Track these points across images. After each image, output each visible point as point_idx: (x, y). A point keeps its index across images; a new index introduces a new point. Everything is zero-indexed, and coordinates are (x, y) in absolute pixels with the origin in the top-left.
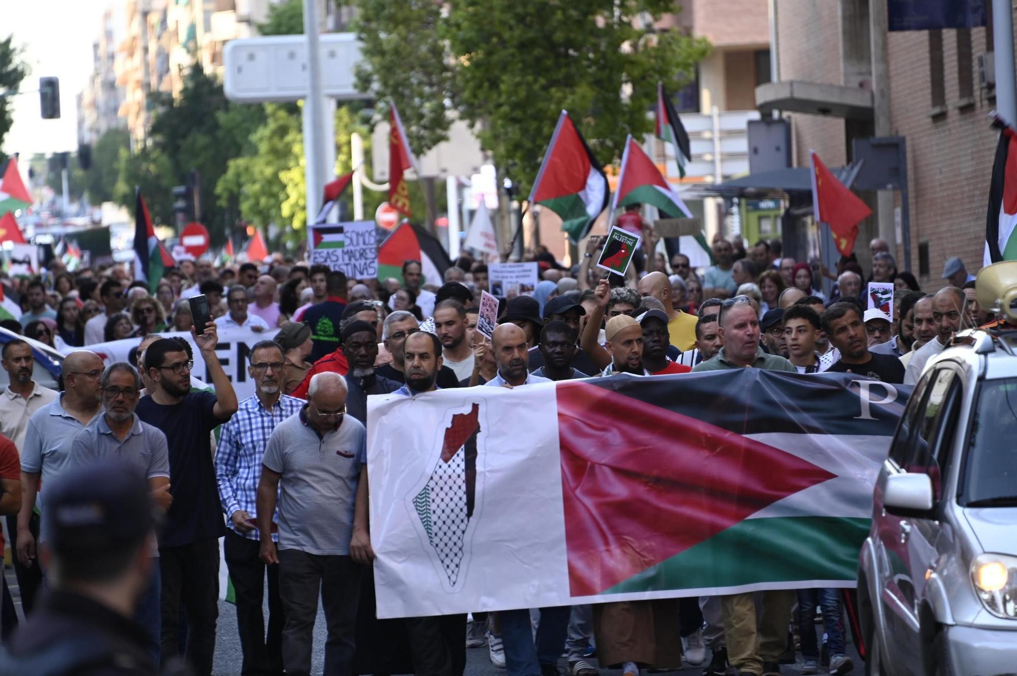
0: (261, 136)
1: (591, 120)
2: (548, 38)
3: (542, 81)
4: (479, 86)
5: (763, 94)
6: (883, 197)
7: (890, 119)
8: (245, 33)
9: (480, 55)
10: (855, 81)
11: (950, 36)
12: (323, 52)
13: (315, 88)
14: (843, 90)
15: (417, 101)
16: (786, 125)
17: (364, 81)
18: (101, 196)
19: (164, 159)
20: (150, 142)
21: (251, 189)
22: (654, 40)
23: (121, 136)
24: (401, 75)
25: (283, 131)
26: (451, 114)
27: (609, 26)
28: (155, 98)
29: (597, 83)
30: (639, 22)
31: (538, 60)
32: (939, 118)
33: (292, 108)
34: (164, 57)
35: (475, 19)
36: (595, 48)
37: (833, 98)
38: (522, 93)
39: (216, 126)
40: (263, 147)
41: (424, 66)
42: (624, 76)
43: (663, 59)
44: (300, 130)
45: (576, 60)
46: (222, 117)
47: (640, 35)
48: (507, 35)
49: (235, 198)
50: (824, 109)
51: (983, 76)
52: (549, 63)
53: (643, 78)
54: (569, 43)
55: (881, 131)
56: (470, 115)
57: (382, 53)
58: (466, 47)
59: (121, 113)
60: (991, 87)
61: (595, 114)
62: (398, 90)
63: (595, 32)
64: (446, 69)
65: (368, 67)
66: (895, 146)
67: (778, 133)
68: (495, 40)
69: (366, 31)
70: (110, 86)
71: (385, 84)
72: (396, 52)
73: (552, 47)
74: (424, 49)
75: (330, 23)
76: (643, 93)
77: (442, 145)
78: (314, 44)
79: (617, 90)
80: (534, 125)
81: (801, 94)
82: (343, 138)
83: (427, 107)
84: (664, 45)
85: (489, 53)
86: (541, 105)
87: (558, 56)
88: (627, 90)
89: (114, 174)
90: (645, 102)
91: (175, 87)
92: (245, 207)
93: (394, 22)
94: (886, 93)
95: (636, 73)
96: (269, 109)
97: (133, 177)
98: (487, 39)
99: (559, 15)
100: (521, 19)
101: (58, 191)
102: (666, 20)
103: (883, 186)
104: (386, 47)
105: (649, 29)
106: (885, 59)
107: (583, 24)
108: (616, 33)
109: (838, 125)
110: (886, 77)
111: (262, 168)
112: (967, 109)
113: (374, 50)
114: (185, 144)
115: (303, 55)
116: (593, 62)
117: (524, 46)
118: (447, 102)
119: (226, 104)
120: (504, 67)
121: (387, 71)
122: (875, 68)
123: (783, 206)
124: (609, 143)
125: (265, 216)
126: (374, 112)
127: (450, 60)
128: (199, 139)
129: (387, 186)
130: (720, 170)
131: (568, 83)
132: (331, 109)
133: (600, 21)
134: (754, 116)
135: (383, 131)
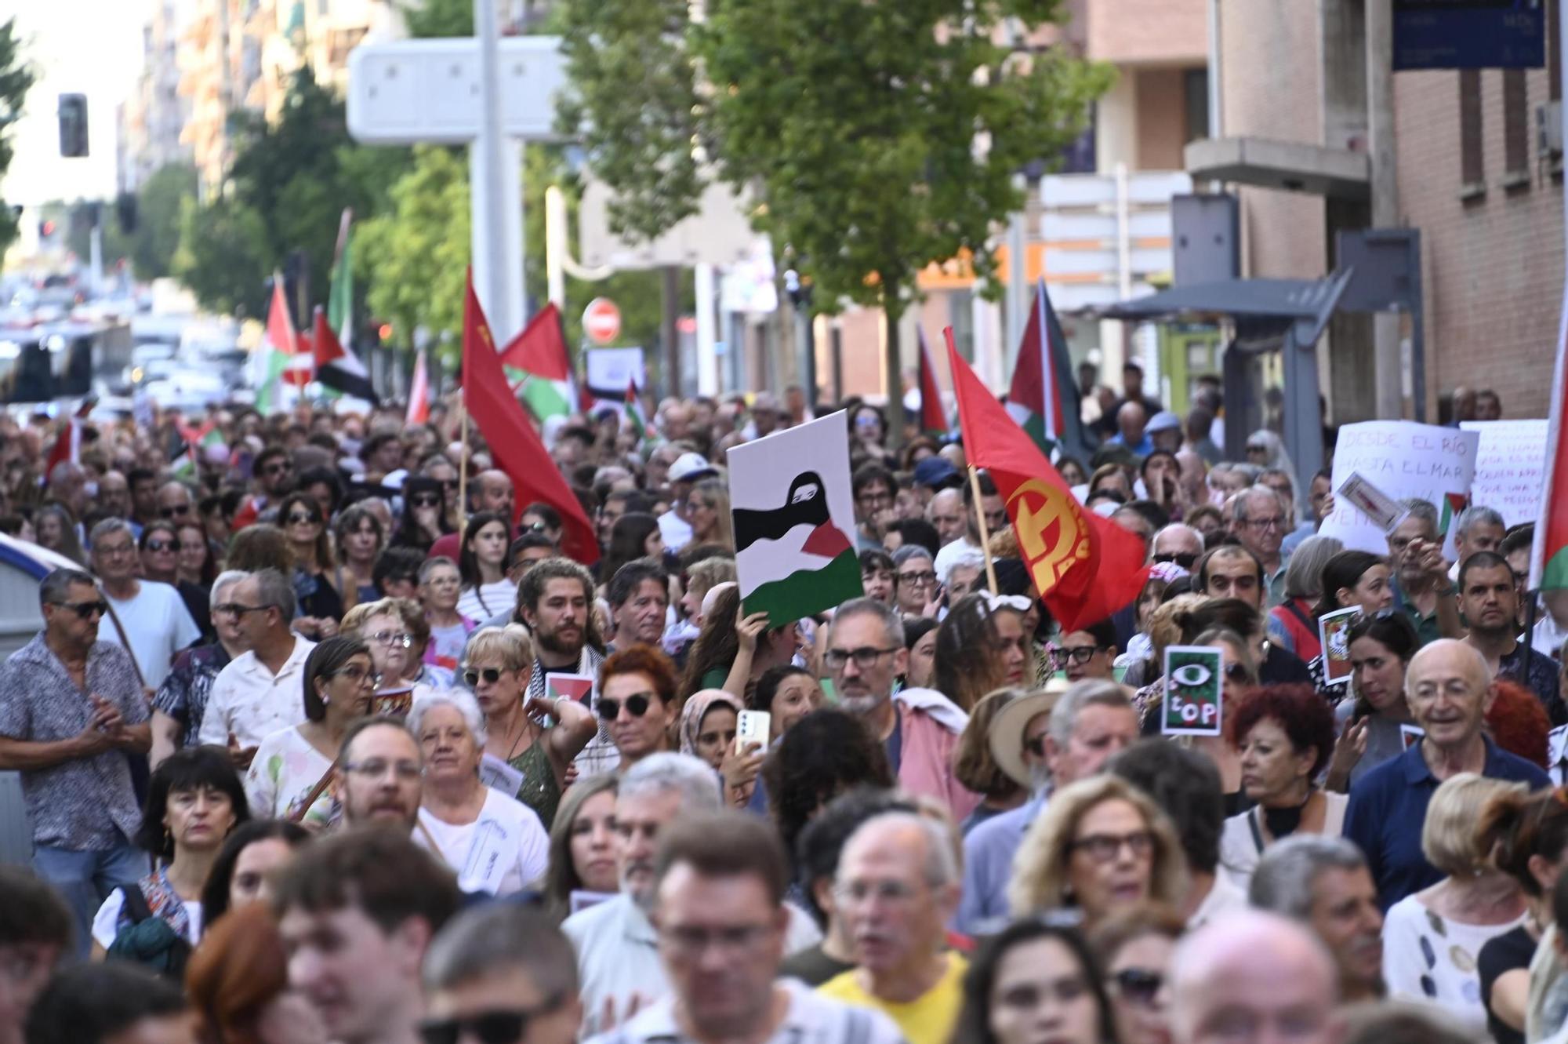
0: (406, 188)
1: (921, 189)
2: (858, 58)
3: (849, 127)
4: (750, 133)
5: (1199, 155)
6: (1384, 324)
7: (1397, 200)
9: (752, 85)
10: (1341, 141)
11: (1492, 80)
12: (505, 67)
13: (492, 123)
14: (1323, 152)
15: (651, 150)
16: (1233, 205)
17: (568, 117)
18: (152, 268)
19: (252, 218)
20: (230, 188)
21: (387, 271)
22: (1026, 63)
23: (183, 175)
25: (440, 180)
26: (706, 172)
27: (955, 42)
28: (238, 120)
29: (934, 132)
30: (1004, 32)
31: (843, 94)
32: (1474, 201)
33: (458, 150)
34: (255, 50)
35: (744, 27)
36: (934, 76)
37: (1307, 165)
38: (816, 146)
39: (334, 168)
40: (408, 206)
41: (664, 97)
42: (978, 122)
43: (1039, 96)
44: (467, 178)
45: (903, 95)
46: (344, 155)
47: (1004, 54)
48: (794, 51)
49: (363, 281)
50: (1293, 182)
51: (1543, 139)
52: (860, 98)
53: (1008, 124)
54: (892, 69)
55: (1382, 219)
56: (735, 174)
57: (599, 75)
58: (731, 73)
59: (184, 137)
60: (1555, 155)
61: (932, 179)
63: (934, 51)
64: (698, 100)
65: (576, 96)
66: (1404, 243)
67: (1219, 215)
68: (775, 61)
69: (573, 37)
70: (169, 94)
71: (602, 123)
72: (621, 73)
73: (866, 74)
74: (663, 70)
76: (1009, 151)
77: (690, 222)
78: (490, 54)
79: (966, 144)
80: (833, 197)
81: (1256, 157)
82: (534, 193)
83: (667, 162)
84: (1043, 72)
85: (767, 82)
86: (846, 165)
87: (874, 87)
88: (982, 144)
89: (173, 236)
90: (1011, 162)
91: (271, 102)
92: (379, 298)
93: (617, 26)
94: (1390, 158)
95: (998, 116)
96: (419, 151)
97: (202, 243)
98: (763, 58)
99: (877, 24)
100: (817, 29)
101: (85, 256)
102: (1045, 34)
103: (1383, 306)
104: (606, 64)
105: (1019, 46)
106: (1390, 104)
107: (917, 34)
108: (966, 54)
109: (1314, 208)
110: (1391, 133)
111: (405, 238)
112: (1518, 190)
113: (586, 69)
114: (287, 193)
115: (474, 70)
116: (932, 98)
117: (821, 71)
118: (699, 153)
119: (352, 143)
120: (790, 104)
121: (605, 102)
122: (1374, 119)
123: (1226, 335)
124: (953, 226)
125: (408, 314)
126: (583, 165)
127: (704, 88)
128: (308, 187)
129: (602, 272)
130: (1127, 263)
131: (889, 130)
132: (513, 155)
133: (942, 33)
134: (1182, 183)
135: (598, 196)
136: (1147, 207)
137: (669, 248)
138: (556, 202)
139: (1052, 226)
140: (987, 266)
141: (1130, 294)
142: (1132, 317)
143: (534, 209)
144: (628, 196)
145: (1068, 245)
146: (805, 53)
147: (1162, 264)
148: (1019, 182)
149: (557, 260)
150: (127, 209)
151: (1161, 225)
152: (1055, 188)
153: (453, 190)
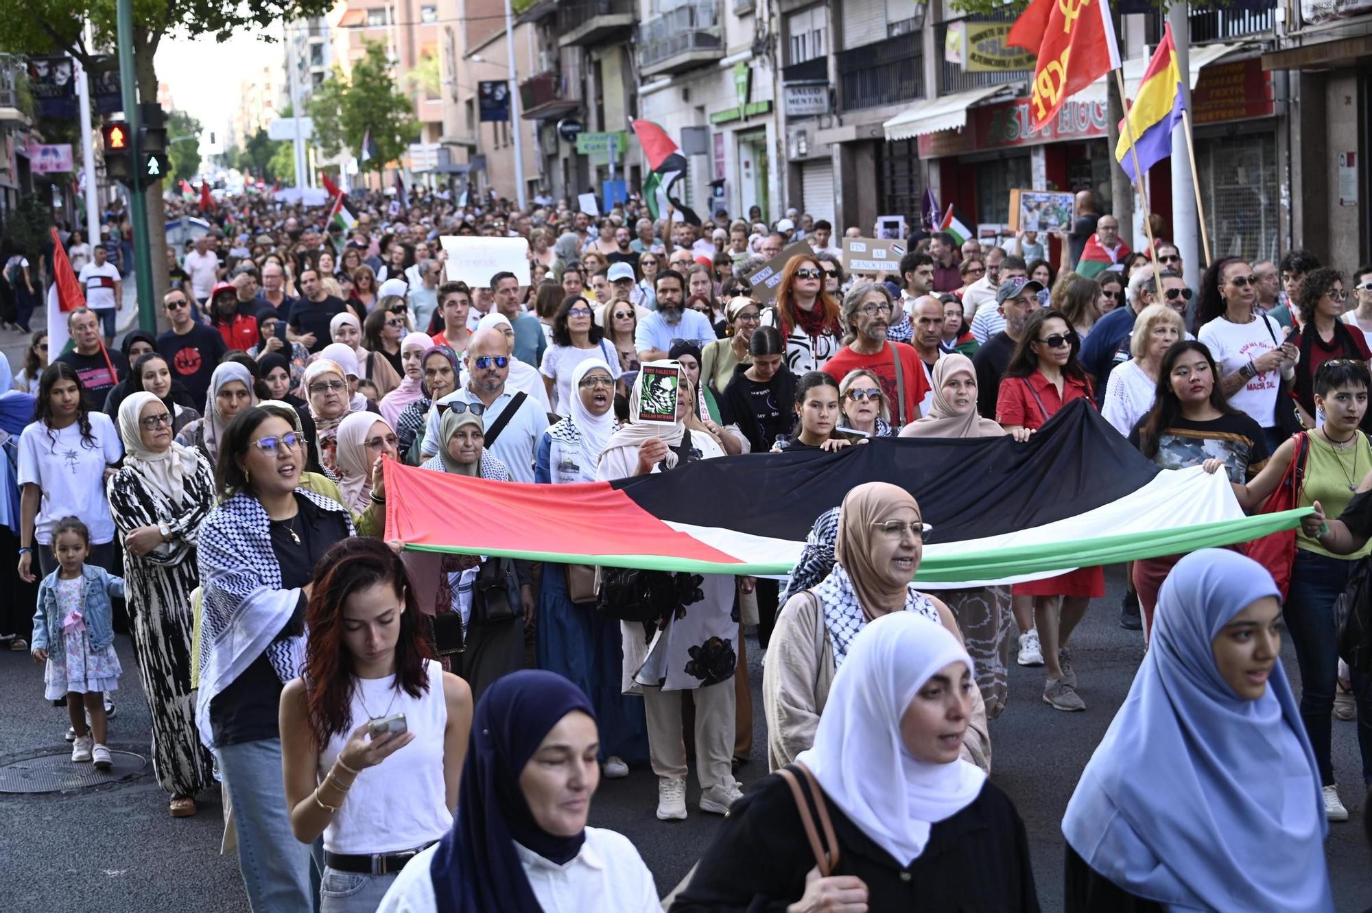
0: (281, 149)
1: (386, 147)
2: (372, 121)
4: (350, 137)
5: (442, 140)
6: (480, 174)
7: (482, 148)
8: (276, 117)
9: (350, 126)
10: (470, 136)
11: (499, 124)
12: (300, 124)
13: (298, 136)
14: (467, 139)
15: (330, 141)
16: (448, 150)
17: (314, 134)
18: (230, 166)
19: (250, 156)
20: (246, 150)
21: (279, 166)
22: (406, 122)
23: (235, 148)
24: (325, 132)
25: (288, 148)
26: (342, 145)
27: (392, 117)
28: (247, 136)
29: (388, 136)
30: (402, 115)
32: (497, 148)
33: (291, 141)
34: (250, 123)
35: (349, 116)
36: (388, 125)
37: (464, 141)
39: (266, 146)
40: (282, 154)
41: (333, 130)
42: (397, 134)
43: (409, 128)
44: (293, 147)
45: (382, 128)
46: (269, 144)
47: (402, 120)
48: (359, 121)
49: (273, 169)
50: (461, 145)
51: (510, 136)
53: (403, 134)
54: (380, 123)
55: (479, 152)
56: (348, 145)
57: (320, 125)
58: (346, 124)
59: (236, 140)
60: (512, 139)
61: (388, 145)
62: (324, 137)
63: (387, 120)
64: (339, 131)
65: (315, 130)
66: (483, 157)
67: (446, 152)
68: (355, 122)
69: (314, 117)
70: (233, 132)
71: (321, 135)
72: (324, 125)
73: (374, 124)
74: (333, 124)
75: (303, 115)
76: (404, 139)
77: (339, 155)
78: (297, 121)
79: (394, 138)
81: (453, 140)
82: (307, 151)
83: (334, 143)
84: (410, 123)
85: (354, 126)
88: (398, 139)
89: (234, 160)
90: (404, 142)
91: (254, 133)
92: (277, 172)
93: (323, 115)
94: (480, 140)
95: (401, 132)
96: (284, 142)
97: (240, 161)
98: (353, 122)
100: (363, 115)
102: (410, 116)
103: (479, 170)
104: (321, 123)
105: (405, 119)
106: (479, 128)
107: (384, 116)
108: (394, 120)
109: (465, 151)
110: (480, 135)
111: (281, 160)
113: (317, 124)
114: (257, 151)
115: (294, 125)
116: (388, 129)
118: (341, 141)
119: (270, 141)
121: (321, 131)
122: (476, 132)
123: (448, 176)
124: (393, 155)
125: (283, 175)
126: (317, 144)
127: (341, 128)
128: (261, 150)
129: (322, 166)
130: (429, 162)
132: (303, 144)
134: (438, 145)
135: (321, 150)
136: (431, 151)
137: (334, 161)
138: (312, 151)
139: (413, 155)
140: (400, 163)
141: (429, 168)
142: (429, 173)
143: (307, 154)
144: (327, 150)
145: (417, 158)
146: (361, 120)
147: (435, 162)
148: (405, 146)
149: (313, 165)
150: (225, 155)
151: (435, 154)
152: (413, 147)
153: (291, 151)
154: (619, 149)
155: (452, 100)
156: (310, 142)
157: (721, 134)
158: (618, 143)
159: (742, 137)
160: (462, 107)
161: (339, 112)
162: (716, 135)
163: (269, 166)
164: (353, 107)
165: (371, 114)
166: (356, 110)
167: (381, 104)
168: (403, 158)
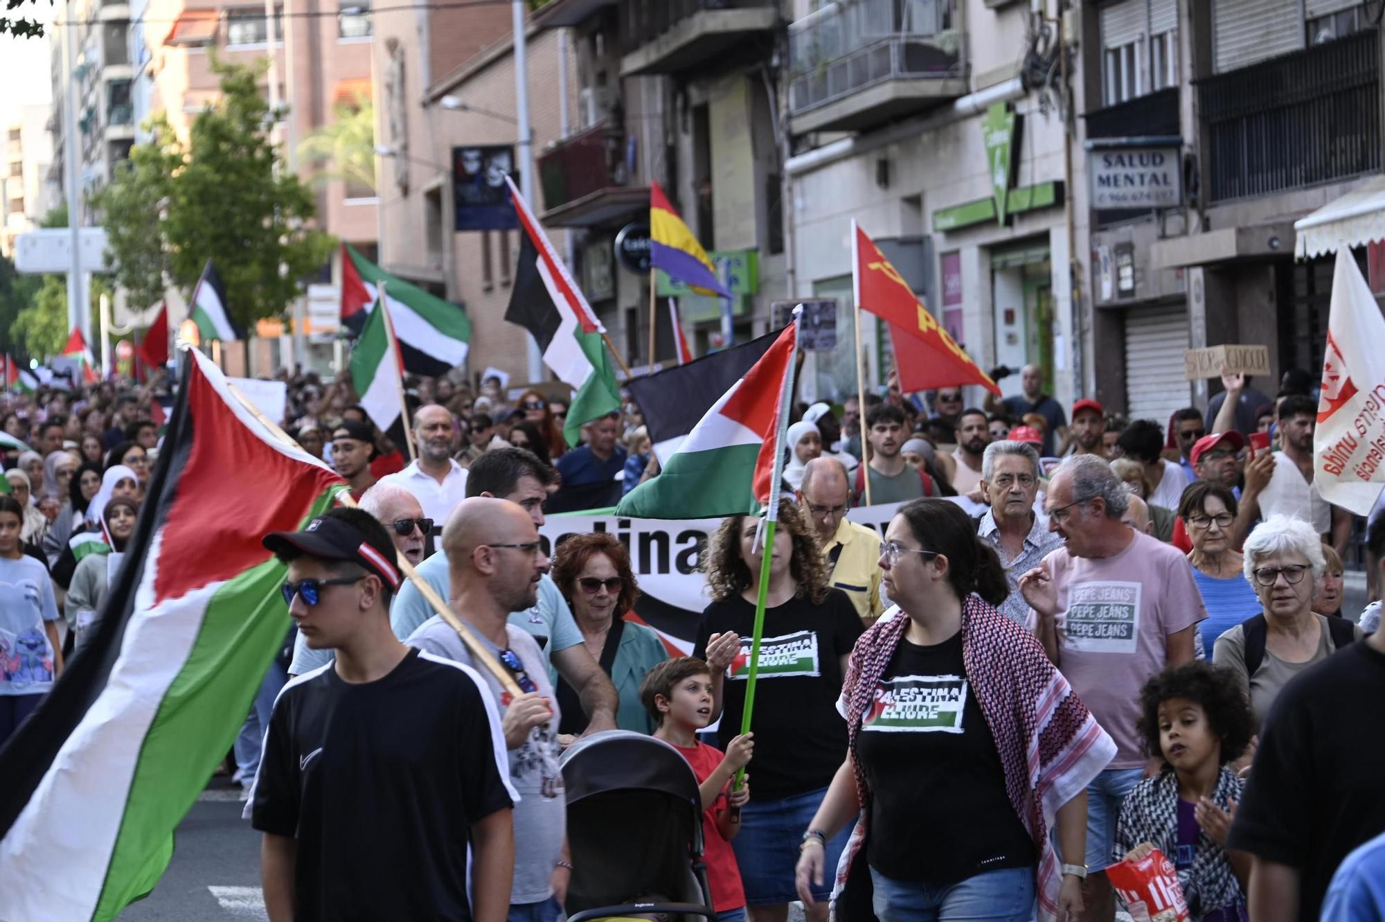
0: (41, 296)
1: (259, 288)
2: (231, 232)
4: (185, 264)
7: (457, 289)
8: (30, 229)
9: (186, 244)
10: (434, 265)
11: (495, 236)
12: (82, 242)
13: (76, 264)
14: (426, 270)
15: (143, 274)
17: (109, 260)
21: (33, 331)
22: (302, 236)
24: (134, 256)
25: (55, 293)
26: (167, 281)
27: (272, 226)
29: (263, 264)
30: (293, 223)
31: (225, 247)
32: (489, 290)
33: (61, 278)
35: (182, 220)
36: (262, 241)
37: (419, 275)
40: (42, 304)
41: (148, 251)
42: (280, 259)
43: (307, 249)
44: (66, 291)
45: (250, 248)
46: (15, 284)
47: (293, 232)
48: (204, 230)
49: (22, 337)
52: (232, 249)
53: (295, 260)
54: (246, 237)
55: (452, 296)
57: (122, 242)
58: (177, 239)
61: (262, 283)
62: (130, 266)
63: (262, 230)
64: (161, 253)
65: (112, 251)
68: (195, 234)
69: (111, 227)
71: (123, 261)
72: (131, 240)
73: (234, 239)
74: (148, 239)
75: (87, 221)
76: (295, 271)
77: (161, 301)
78: (76, 237)
79: (276, 267)
82: (95, 298)
83: (151, 278)
84: (309, 239)
85: (193, 242)
87: (238, 244)
88: (283, 269)
90: (296, 277)
92: (29, 343)
93: (129, 221)
94: (454, 271)
95: (290, 257)
96: (46, 278)
98: (191, 234)
99: (239, 219)
100: (213, 220)
102: (311, 223)
104: (124, 237)
105: (299, 229)
106: (454, 249)
107: (255, 223)
108: (276, 232)
110: (454, 262)
111: (41, 317)
113: (116, 239)
115: (69, 243)
116: (262, 250)
117: (216, 238)
118: (164, 274)
119: (17, 275)
120: (203, 252)
121: (124, 253)
122: (447, 256)
124: (272, 303)
126: (115, 281)
127: (166, 247)
129: (126, 330)
131: (245, 263)
132: (86, 278)
133: (266, 223)
135: (122, 293)
138: (104, 298)
140: (287, 321)
143: (95, 303)
144: (134, 293)
146: (210, 230)
148: (299, 285)
149: (105, 326)
153: (60, 297)
154: (743, 287)
155: (396, 192)
156: (103, 279)
157: (956, 253)
158: (741, 273)
159: (999, 259)
160: (419, 203)
161: (163, 216)
162: (944, 255)
163: (13, 330)
164: (190, 202)
165: (228, 217)
166: (197, 209)
167: (250, 197)
168: (295, 309)
